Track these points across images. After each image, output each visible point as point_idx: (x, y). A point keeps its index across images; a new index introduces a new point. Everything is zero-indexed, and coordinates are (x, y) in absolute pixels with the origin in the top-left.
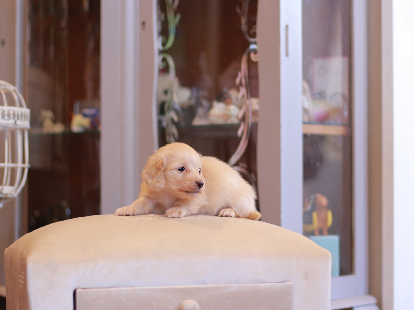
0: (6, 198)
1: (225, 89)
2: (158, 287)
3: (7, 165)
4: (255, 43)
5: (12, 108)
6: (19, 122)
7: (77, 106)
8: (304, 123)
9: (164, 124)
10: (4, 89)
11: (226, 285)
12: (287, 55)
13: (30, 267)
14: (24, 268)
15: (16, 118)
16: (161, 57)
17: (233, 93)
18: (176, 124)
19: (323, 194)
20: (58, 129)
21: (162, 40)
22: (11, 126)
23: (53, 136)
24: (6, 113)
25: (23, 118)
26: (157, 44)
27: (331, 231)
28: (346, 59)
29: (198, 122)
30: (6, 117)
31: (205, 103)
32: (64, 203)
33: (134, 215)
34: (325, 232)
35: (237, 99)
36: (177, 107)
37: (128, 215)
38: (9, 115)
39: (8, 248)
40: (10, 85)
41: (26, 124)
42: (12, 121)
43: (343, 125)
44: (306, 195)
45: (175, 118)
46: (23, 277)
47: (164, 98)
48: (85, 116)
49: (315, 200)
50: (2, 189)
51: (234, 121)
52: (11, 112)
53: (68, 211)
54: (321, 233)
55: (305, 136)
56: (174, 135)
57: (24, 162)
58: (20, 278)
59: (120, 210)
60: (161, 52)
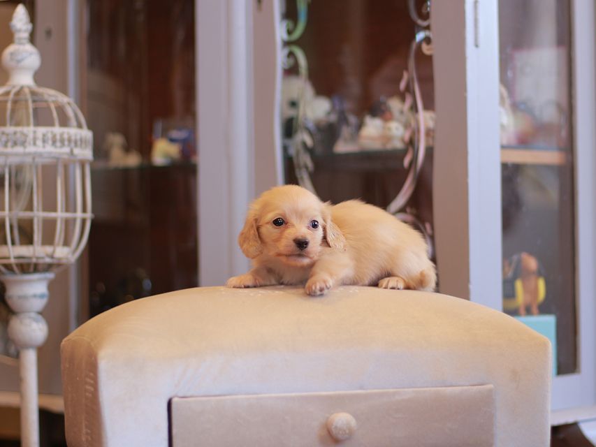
0: (59, 265)
1: (382, 98)
2: (293, 394)
3: (60, 215)
4: (428, 28)
5: (65, 130)
6: (77, 151)
7: (159, 126)
8: (503, 147)
9: (292, 151)
10: (53, 102)
11: (395, 390)
12: (477, 46)
13: (104, 365)
14: (93, 367)
15: (73, 144)
16: (286, 51)
17: (395, 104)
18: (310, 151)
19: (531, 253)
20: (133, 160)
21: (288, 25)
22: (66, 157)
23: (126, 172)
24: (58, 137)
25: (83, 145)
26: (280, 31)
27: (544, 309)
28: (563, 51)
29: (342, 147)
30: (58, 144)
31: (353, 119)
32: (142, 272)
33: (255, 287)
34: (535, 309)
35: (402, 112)
36: (311, 125)
37: (248, 287)
38: (62, 141)
39: (65, 339)
40: (63, 95)
41: (87, 153)
42: (66, 150)
43: (560, 149)
44: (507, 255)
45: (309, 141)
46: (92, 382)
47: (291, 113)
48: (172, 140)
49: (519, 261)
50: (54, 252)
51: (398, 145)
52: (66, 136)
53: (147, 284)
54: (528, 311)
55: (505, 166)
56: (306, 167)
57: (84, 210)
58: (86, 383)
59: (234, 280)
60: (287, 44)
